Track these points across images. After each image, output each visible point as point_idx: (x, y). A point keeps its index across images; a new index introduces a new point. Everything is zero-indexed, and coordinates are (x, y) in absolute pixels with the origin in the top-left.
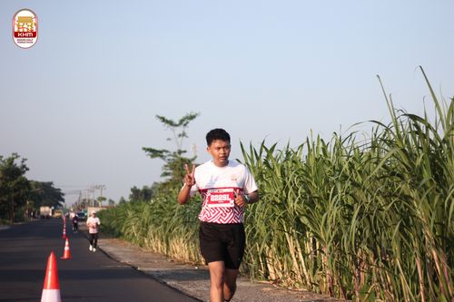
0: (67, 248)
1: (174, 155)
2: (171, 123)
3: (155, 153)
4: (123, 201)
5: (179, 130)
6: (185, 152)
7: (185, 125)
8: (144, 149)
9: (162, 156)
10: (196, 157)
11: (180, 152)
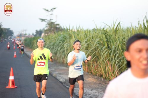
0: (15, 54)
1: (49, 21)
2: (47, 10)
3: (43, 20)
4: (33, 34)
5: (50, 13)
6: (52, 20)
7: (52, 11)
8: (39, 19)
9: (45, 21)
10: (56, 21)
11: (51, 20)
